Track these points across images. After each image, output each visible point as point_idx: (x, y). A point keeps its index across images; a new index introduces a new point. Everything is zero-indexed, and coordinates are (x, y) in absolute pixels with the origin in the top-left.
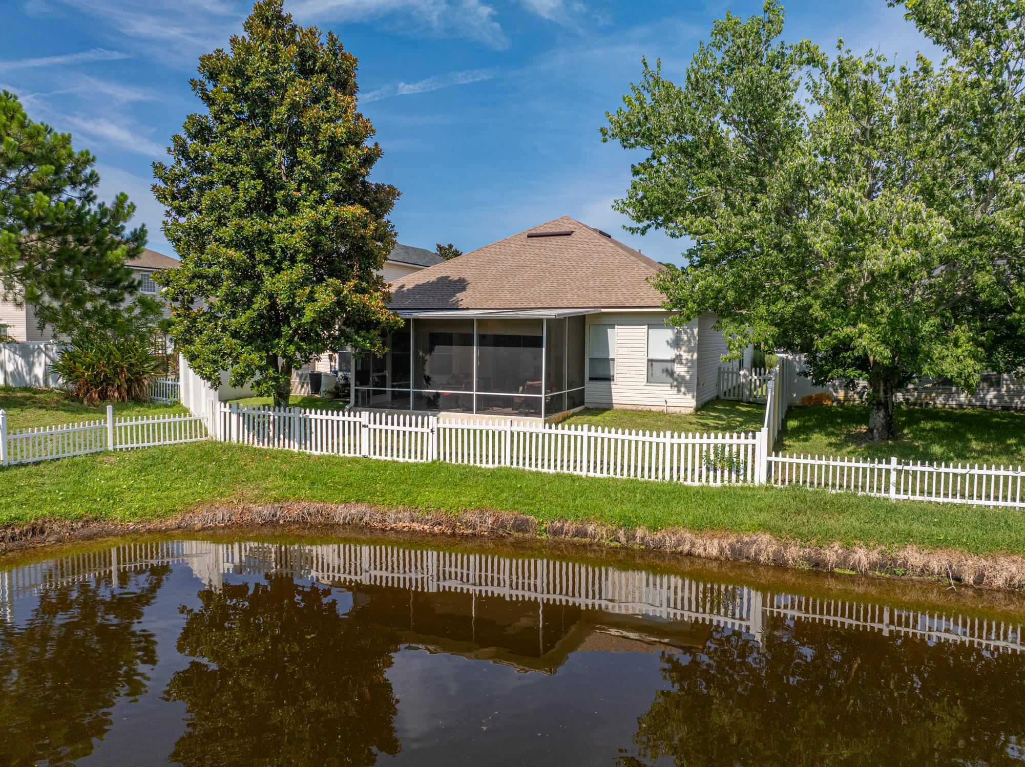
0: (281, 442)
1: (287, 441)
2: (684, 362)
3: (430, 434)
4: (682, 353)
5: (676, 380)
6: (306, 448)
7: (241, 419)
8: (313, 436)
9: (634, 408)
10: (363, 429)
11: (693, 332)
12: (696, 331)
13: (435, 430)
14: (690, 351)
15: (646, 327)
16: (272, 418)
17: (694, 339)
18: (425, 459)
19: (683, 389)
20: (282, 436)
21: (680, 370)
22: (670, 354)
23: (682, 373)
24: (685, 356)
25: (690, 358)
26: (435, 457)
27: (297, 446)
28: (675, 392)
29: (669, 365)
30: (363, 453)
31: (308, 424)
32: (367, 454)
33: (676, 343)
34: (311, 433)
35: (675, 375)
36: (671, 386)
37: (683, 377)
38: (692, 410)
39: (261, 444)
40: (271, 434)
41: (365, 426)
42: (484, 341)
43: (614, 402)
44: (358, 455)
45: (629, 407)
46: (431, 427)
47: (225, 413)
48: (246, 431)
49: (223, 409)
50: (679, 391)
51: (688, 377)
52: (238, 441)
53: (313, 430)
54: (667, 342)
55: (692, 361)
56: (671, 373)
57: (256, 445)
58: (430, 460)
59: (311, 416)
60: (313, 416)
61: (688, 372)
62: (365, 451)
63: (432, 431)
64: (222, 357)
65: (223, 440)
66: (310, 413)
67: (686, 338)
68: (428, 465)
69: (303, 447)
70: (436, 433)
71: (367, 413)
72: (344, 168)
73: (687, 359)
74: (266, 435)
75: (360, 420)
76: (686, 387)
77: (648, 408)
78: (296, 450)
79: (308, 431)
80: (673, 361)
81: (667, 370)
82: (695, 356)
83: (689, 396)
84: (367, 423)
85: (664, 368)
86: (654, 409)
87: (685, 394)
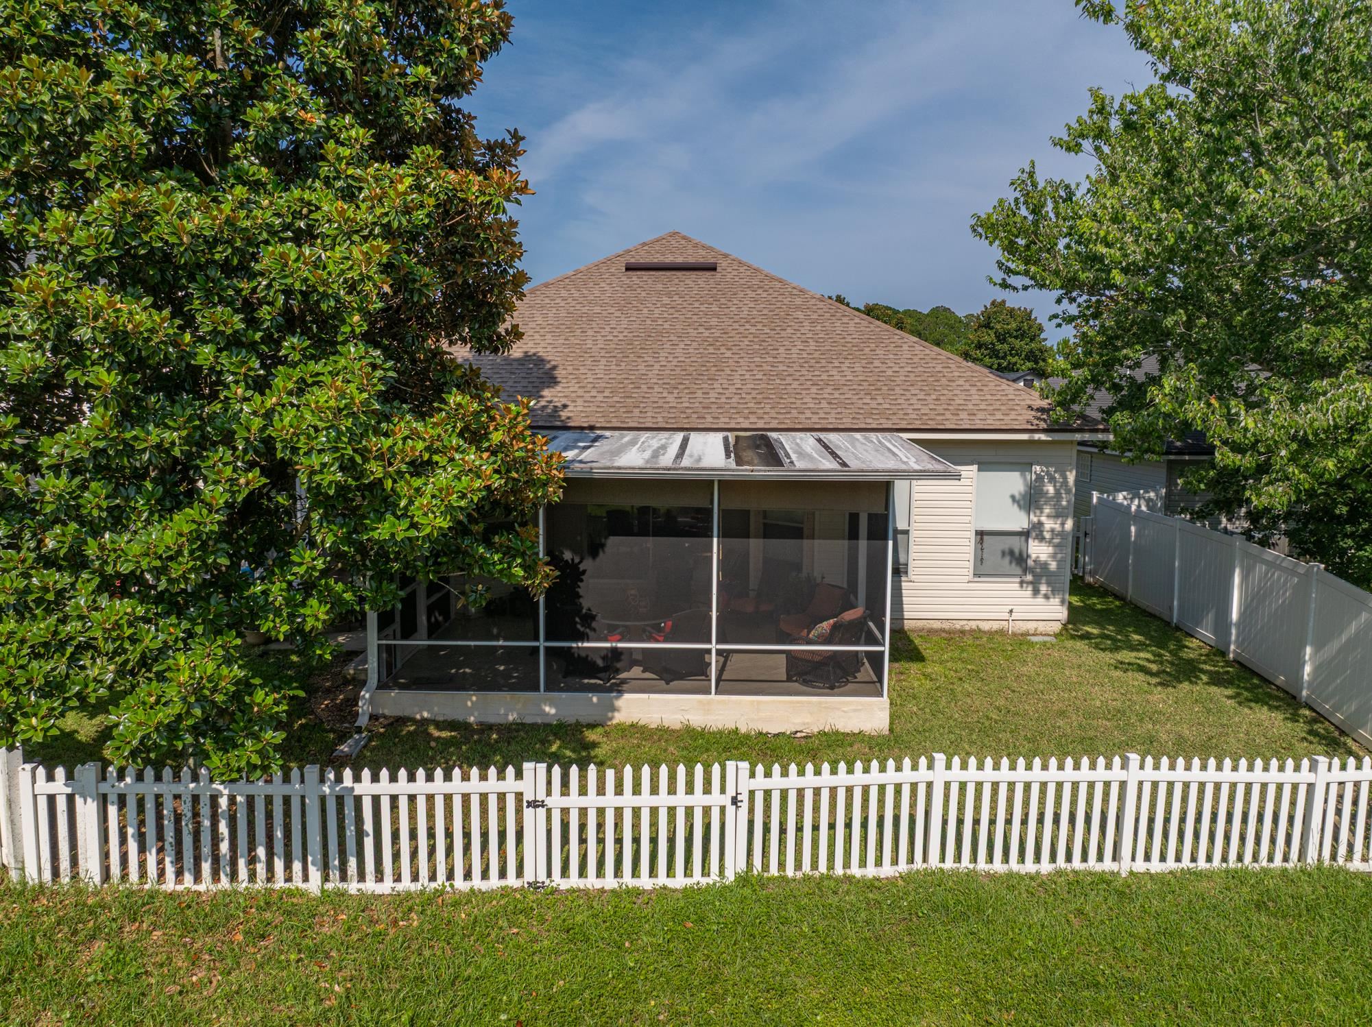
0: (261, 868)
1: (279, 864)
2: (1047, 535)
3: (730, 810)
4: (1043, 519)
5: (1032, 571)
6: (344, 878)
7: (113, 811)
8: (369, 843)
9: (946, 625)
10: (528, 813)
11: (1065, 478)
12: (1071, 477)
13: (744, 797)
14: (1058, 515)
15: (975, 467)
16: (223, 802)
17: (1068, 491)
18: (714, 876)
19: (1044, 588)
20: (261, 852)
21: (1039, 551)
22: (1018, 521)
23: (1043, 558)
24: (1049, 524)
25: (1057, 527)
26: (742, 865)
27: (315, 874)
28: (1029, 593)
29: (1015, 543)
30: (529, 876)
31: (349, 811)
32: (542, 877)
33: (1031, 500)
34: (360, 834)
35: (1030, 563)
36: (1021, 583)
37: (1045, 565)
38: (1057, 627)
39: (188, 878)
40: (224, 847)
41: (534, 804)
42: (736, 526)
43: (906, 615)
44: (512, 881)
45: (937, 625)
46: (730, 791)
47: (51, 799)
48: (133, 846)
49: (43, 787)
50: (1036, 592)
51: (1053, 566)
52: (106, 875)
53: (368, 826)
54: (1013, 497)
55: (1062, 534)
56: (1020, 559)
57: (170, 885)
58: (730, 876)
59: (359, 789)
60: (365, 788)
61: (1054, 556)
62: (535, 870)
63: (735, 801)
64: (73, 659)
65: (47, 876)
66: (357, 779)
67: (1051, 489)
68: (723, 892)
69: (335, 874)
70: (745, 806)
71: (542, 767)
72: (450, 53)
73: (1052, 531)
74: (206, 850)
75: (519, 786)
76: (1048, 584)
77: (973, 625)
78: (314, 885)
79: (350, 831)
80: (1025, 534)
81: (1011, 553)
82: (1069, 525)
83: (1056, 601)
84: (541, 795)
85: (1006, 547)
86: (986, 626)
87: (1046, 597)
